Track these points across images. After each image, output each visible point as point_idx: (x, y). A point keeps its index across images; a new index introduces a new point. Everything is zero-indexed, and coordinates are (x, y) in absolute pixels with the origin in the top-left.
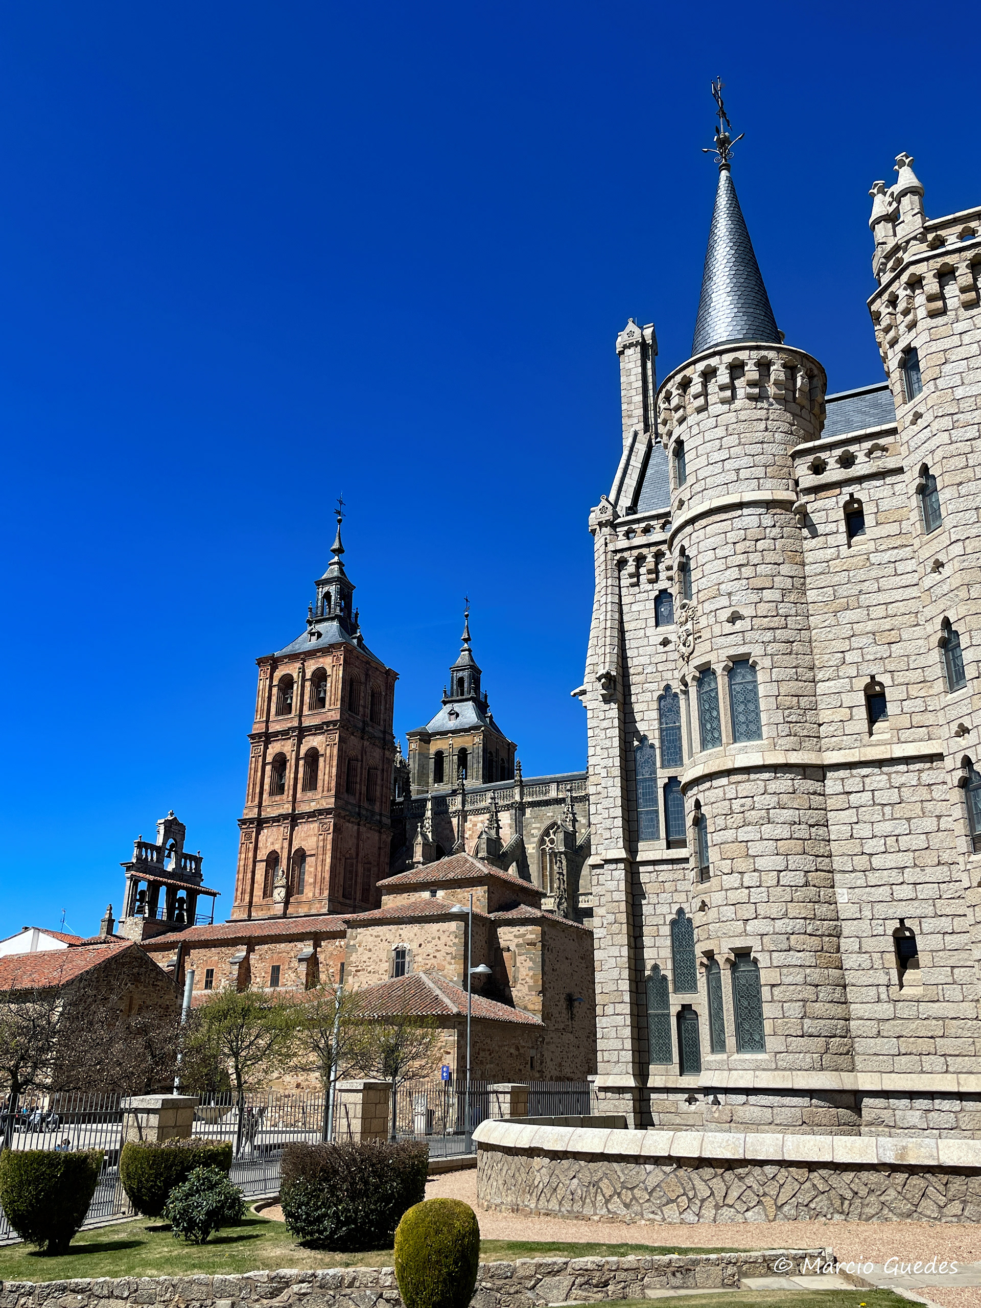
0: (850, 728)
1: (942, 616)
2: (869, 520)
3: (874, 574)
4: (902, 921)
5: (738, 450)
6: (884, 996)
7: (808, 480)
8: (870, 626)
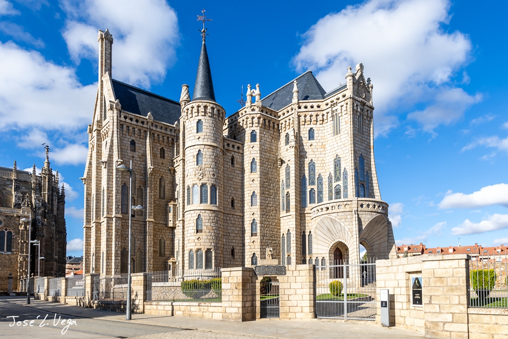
0: (229, 206)
1: (253, 191)
3: (235, 174)
4: (233, 246)
5: (216, 133)
6: (229, 260)
7: (226, 147)
8: (234, 186)
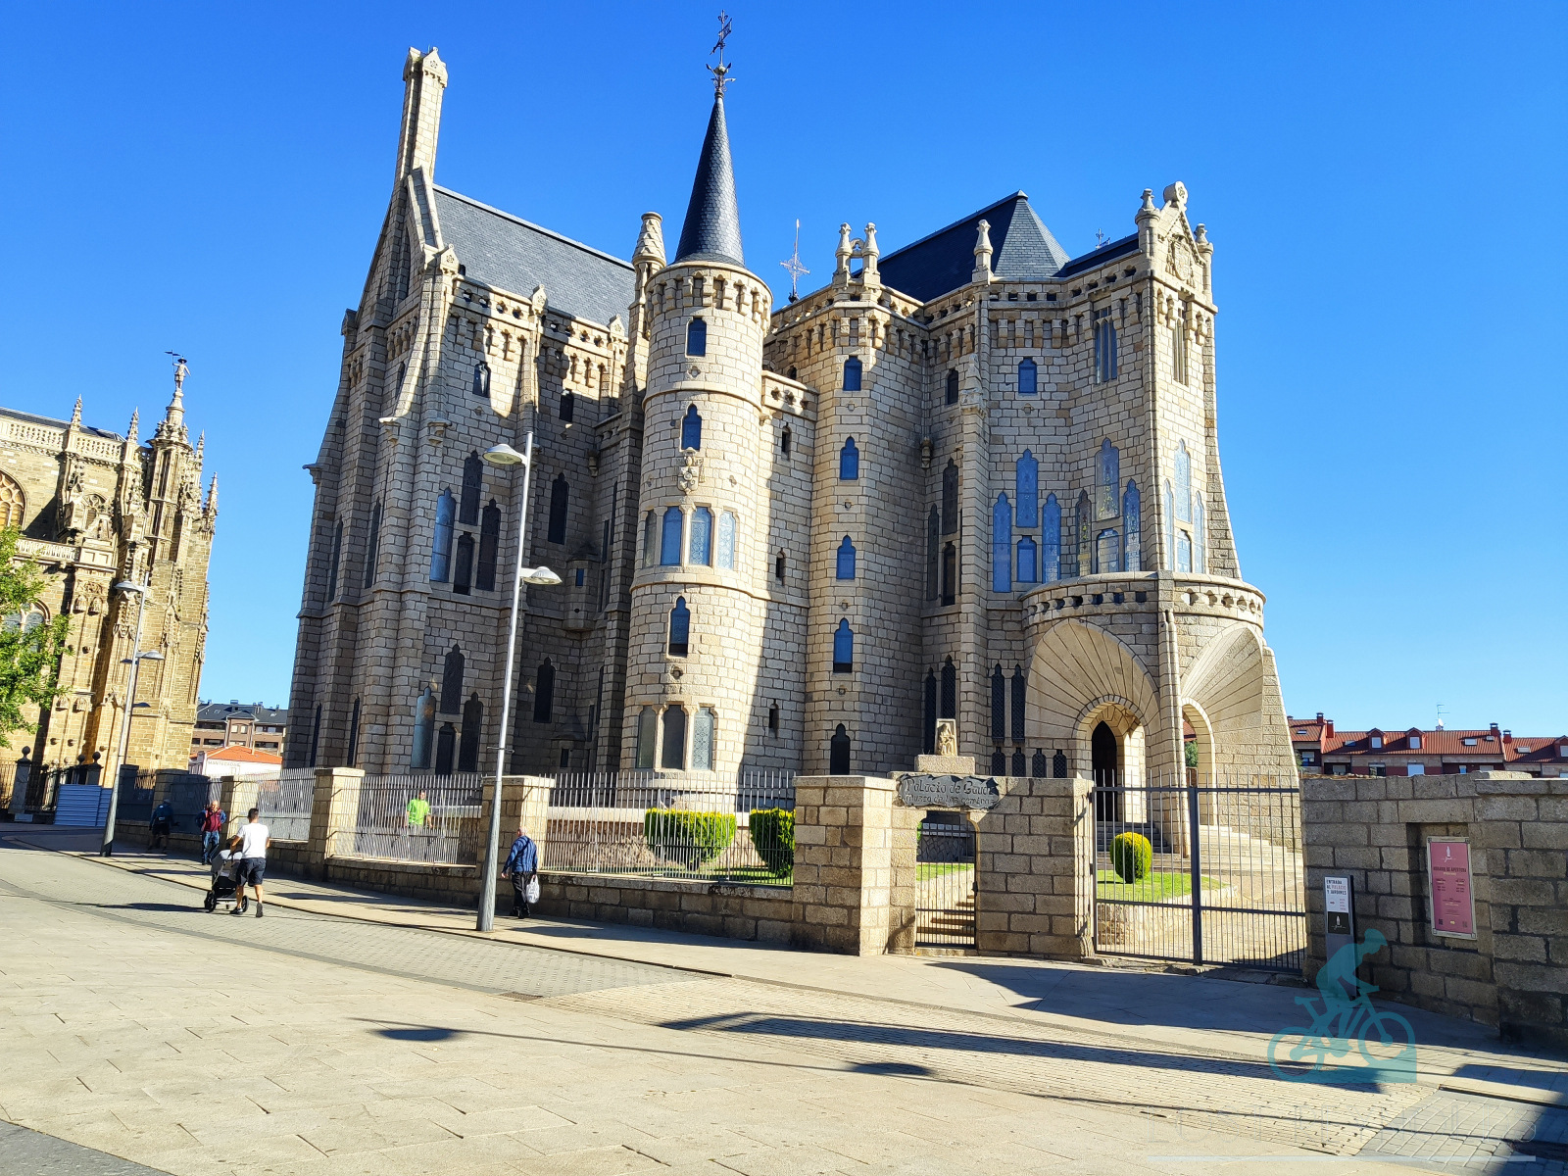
1: (845, 534)
2: (793, 446)
3: (792, 482)
4: (775, 700)
5: (744, 357)
7: (770, 400)
8: (786, 516)
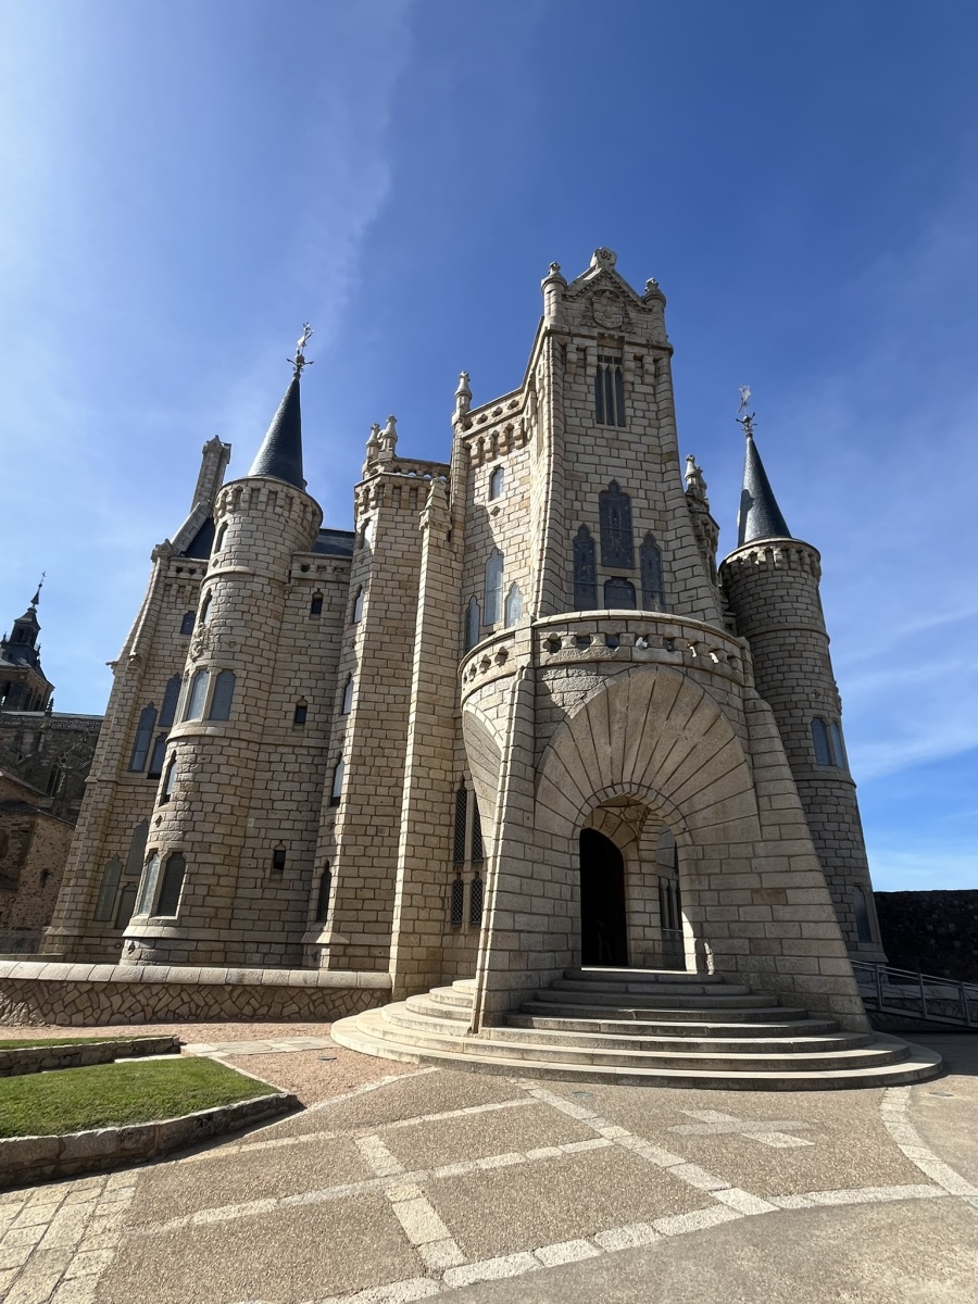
0: (282, 723)
1: (349, 671)
2: (325, 607)
3: (320, 637)
4: (281, 841)
6: (259, 885)
7: (297, 572)
8: (310, 667)
